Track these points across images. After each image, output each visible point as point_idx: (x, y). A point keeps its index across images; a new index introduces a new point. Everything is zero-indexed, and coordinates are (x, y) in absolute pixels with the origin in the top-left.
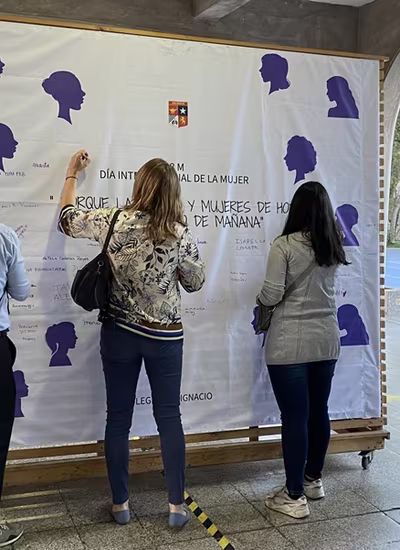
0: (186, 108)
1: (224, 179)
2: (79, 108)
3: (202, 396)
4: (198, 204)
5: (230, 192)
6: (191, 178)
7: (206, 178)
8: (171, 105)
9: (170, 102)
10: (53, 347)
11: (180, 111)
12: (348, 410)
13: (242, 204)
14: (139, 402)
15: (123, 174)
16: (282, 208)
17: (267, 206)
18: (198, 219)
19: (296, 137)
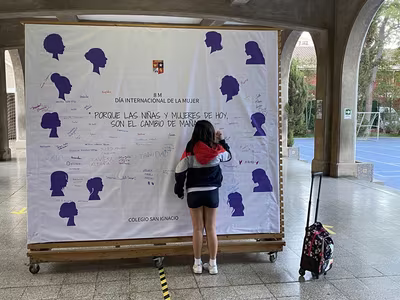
0: (162, 63)
1: (185, 100)
2: (104, 67)
3: (173, 218)
4: (170, 115)
5: (188, 107)
6: (166, 101)
7: (174, 100)
8: (154, 62)
10: (91, 191)
11: (159, 66)
12: (259, 228)
13: (195, 114)
14: (137, 220)
15: (128, 100)
16: (219, 115)
17: (210, 114)
18: (170, 122)
19: (227, 76)
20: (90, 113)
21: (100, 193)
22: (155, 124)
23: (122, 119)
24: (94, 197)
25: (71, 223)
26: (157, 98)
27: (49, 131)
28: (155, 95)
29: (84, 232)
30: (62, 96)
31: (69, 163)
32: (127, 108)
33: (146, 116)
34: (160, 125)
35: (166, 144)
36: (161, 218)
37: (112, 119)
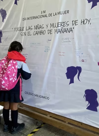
1: (59, 13)
3: (46, 98)
4: (49, 26)
7: (53, 14)
13: (66, 23)
14: (29, 94)
15: (28, 19)
16: (84, 22)
17: (76, 22)
18: (49, 31)
20: (13, 29)
23: (25, 31)
26: (43, 15)
28: (42, 12)
33: (36, 27)
34: (43, 33)
35: (45, 47)
36: (40, 96)
37: (21, 31)
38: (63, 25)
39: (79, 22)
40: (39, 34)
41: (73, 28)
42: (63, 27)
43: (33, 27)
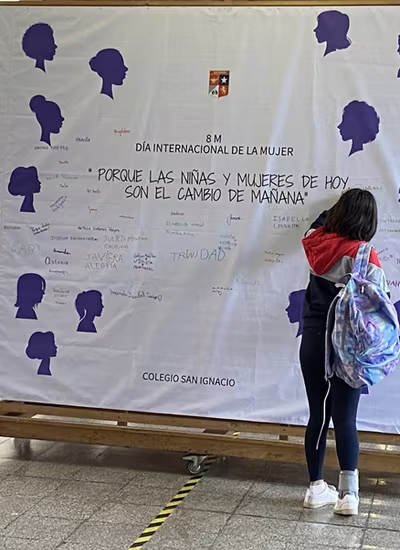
0: (227, 77)
1: (264, 151)
2: (121, 84)
3: (224, 382)
4: (234, 178)
5: (270, 165)
6: (229, 150)
7: (245, 150)
8: (212, 75)
9: (211, 72)
10: (82, 315)
11: (220, 81)
13: (284, 178)
14: (158, 378)
15: (158, 147)
16: (332, 182)
17: (313, 180)
18: (233, 193)
19: (355, 102)
20: (90, 170)
21: (96, 321)
22: (204, 194)
23: (145, 183)
24: (87, 326)
25: (44, 370)
26: (213, 145)
27: (21, 199)
28: (209, 138)
29: (64, 389)
30: (45, 138)
31: (49, 261)
32: (154, 163)
33: (189, 178)
34: (213, 197)
35: (222, 236)
36: (202, 380)
37: (128, 183)
38: (276, 181)
39: (320, 182)
40: (198, 199)
41: (306, 194)
42: (276, 187)
43: (176, 176)
